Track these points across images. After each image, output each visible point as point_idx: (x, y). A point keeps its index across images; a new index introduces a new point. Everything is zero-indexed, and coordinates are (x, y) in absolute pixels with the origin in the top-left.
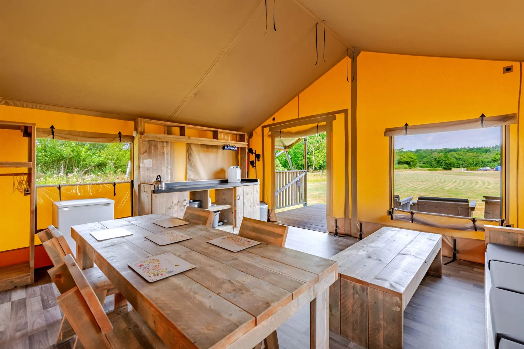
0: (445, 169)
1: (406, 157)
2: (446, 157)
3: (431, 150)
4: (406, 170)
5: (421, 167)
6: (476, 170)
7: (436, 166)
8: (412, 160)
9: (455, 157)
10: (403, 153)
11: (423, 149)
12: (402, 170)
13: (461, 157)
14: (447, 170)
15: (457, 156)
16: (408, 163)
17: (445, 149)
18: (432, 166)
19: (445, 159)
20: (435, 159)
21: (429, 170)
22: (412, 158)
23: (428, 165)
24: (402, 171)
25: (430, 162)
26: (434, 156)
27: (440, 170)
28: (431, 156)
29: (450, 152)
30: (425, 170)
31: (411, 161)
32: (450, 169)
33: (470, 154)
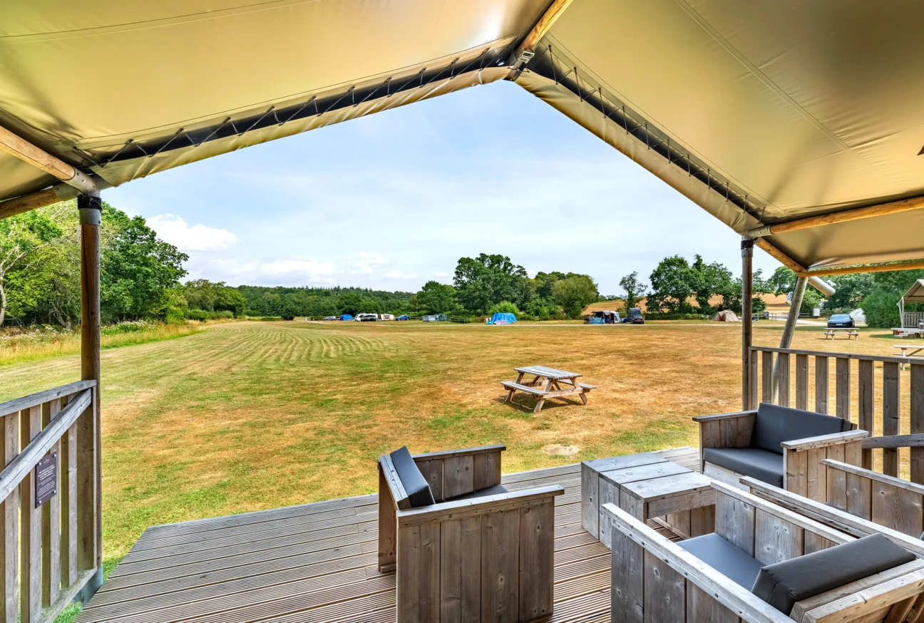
0: (286, 318)
1: (230, 298)
2: (282, 300)
3: (261, 288)
4: (230, 320)
5: (249, 314)
6: (321, 319)
7: (269, 313)
8: (238, 303)
9: (293, 301)
10: (224, 291)
11: (250, 285)
12: (223, 320)
13: (301, 301)
14: (288, 320)
15: (296, 299)
16: (232, 308)
17: (281, 288)
18: (263, 313)
19: (281, 303)
20: (269, 302)
21: (263, 320)
22: (239, 301)
23: (259, 312)
24: (223, 322)
25: (261, 308)
26: (267, 297)
27: (279, 320)
28: (263, 297)
29: (287, 293)
30: (258, 320)
31: (237, 305)
32: (291, 319)
33: (311, 297)
